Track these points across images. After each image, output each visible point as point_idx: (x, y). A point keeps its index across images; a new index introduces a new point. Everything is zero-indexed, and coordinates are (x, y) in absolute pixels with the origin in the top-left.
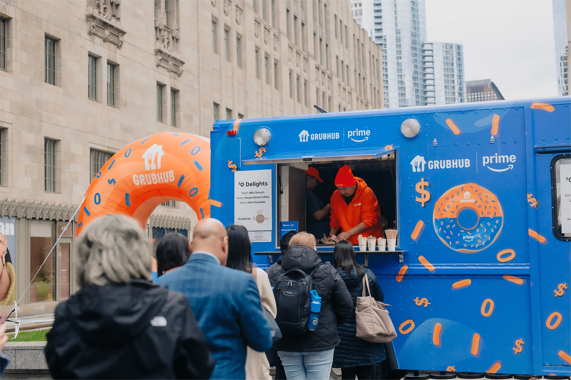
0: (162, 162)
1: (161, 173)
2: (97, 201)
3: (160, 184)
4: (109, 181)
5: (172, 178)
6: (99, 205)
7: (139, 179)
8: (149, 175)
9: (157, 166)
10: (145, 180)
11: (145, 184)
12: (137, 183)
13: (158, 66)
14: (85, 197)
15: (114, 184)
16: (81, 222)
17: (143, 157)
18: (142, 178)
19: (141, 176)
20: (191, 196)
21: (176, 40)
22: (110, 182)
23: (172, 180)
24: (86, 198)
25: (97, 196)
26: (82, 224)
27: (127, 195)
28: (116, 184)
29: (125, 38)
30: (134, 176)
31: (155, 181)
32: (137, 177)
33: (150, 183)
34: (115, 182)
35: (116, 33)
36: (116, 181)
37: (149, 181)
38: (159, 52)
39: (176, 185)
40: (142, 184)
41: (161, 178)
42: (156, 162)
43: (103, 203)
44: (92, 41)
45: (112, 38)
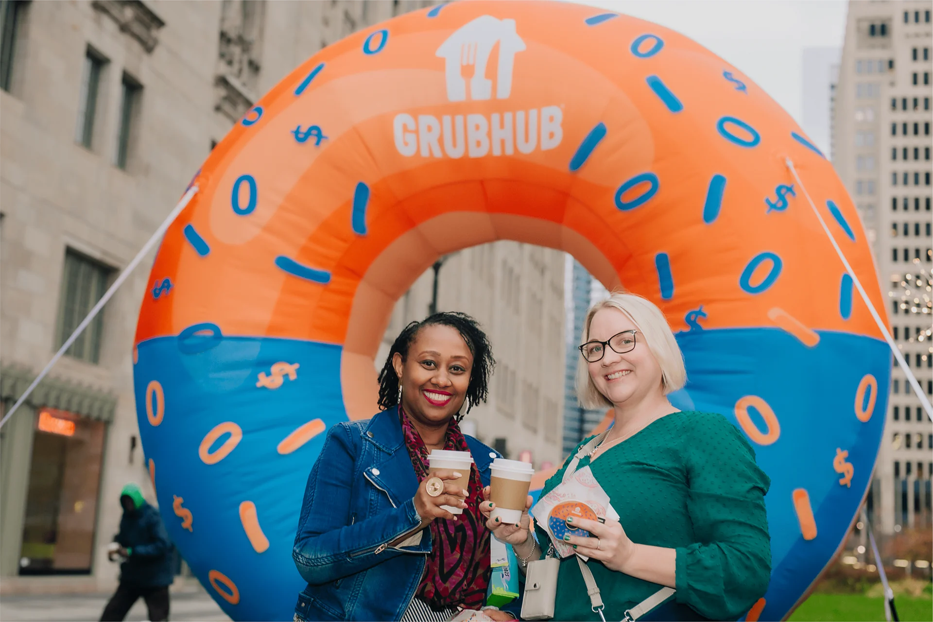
0: (517, 74)
1: (508, 116)
2: (244, 203)
3: (497, 158)
4: (297, 132)
5: (552, 135)
6: (250, 218)
7: (417, 132)
8: (459, 119)
9: (494, 88)
10: (441, 141)
11: (438, 154)
12: (405, 145)
13: (218, 109)
14: (195, 189)
15: (318, 143)
16: (167, 281)
17: (440, 53)
18: (430, 129)
19: (427, 120)
20: (622, 207)
21: (255, 67)
22: (301, 136)
23: (548, 144)
24: (196, 195)
25: (245, 188)
26: (169, 286)
27: (362, 189)
28: (324, 145)
29: (162, 35)
30: (400, 121)
31: (478, 144)
32: (411, 126)
33: (456, 153)
34: (320, 137)
35: (146, 19)
36: (324, 133)
37: (455, 145)
38: (222, 81)
39: (564, 167)
40: (425, 153)
41: (507, 134)
42: (492, 72)
43: (264, 212)
44: (98, 22)
45: (137, 28)
